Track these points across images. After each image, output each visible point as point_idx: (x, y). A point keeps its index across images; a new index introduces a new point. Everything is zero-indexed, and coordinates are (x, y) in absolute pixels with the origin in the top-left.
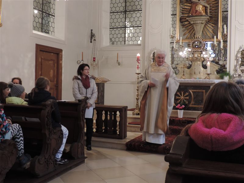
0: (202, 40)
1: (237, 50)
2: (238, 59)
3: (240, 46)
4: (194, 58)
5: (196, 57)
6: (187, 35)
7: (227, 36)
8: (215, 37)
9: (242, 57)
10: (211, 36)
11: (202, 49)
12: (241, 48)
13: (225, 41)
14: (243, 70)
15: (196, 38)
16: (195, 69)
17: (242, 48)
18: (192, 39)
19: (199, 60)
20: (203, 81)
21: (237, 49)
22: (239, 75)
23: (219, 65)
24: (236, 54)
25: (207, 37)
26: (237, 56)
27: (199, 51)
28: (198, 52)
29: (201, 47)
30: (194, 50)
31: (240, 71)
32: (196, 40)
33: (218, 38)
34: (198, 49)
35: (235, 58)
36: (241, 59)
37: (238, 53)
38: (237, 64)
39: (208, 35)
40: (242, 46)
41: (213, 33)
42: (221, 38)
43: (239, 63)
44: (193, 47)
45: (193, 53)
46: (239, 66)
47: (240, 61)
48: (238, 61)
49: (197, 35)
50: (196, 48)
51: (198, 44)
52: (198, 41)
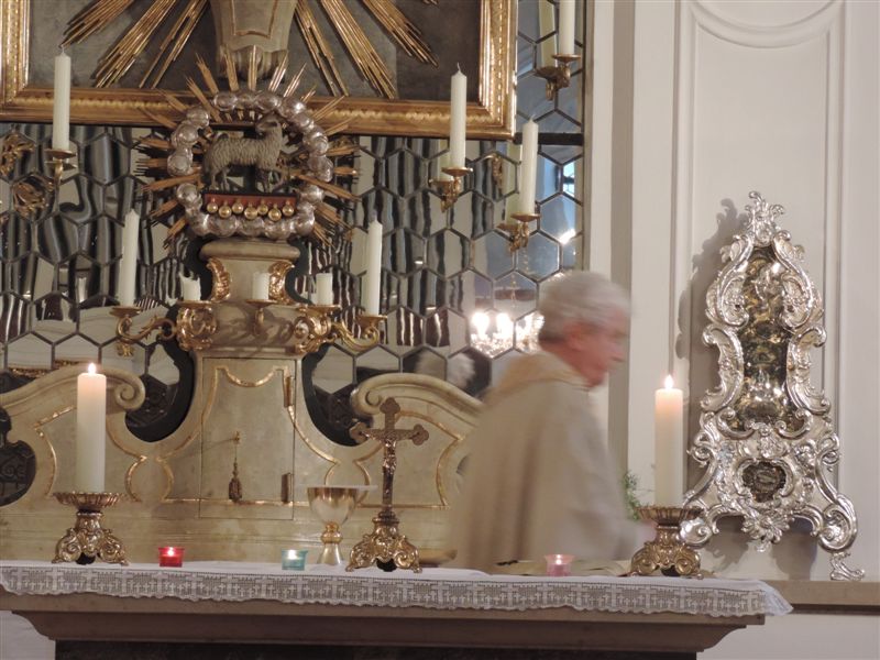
0: (311, 105)
1: (697, 250)
2: (714, 349)
3: (727, 203)
4: (231, 315)
5: (261, 304)
6: (111, 35)
9: (752, 319)
10: (393, 67)
11: (308, 208)
12: (733, 227)
14: (765, 463)
15: (242, 77)
16: (237, 440)
17: (756, 225)
18: (196, 91)
19: (280, 340)
20: (628, 592)
21: (699, 230)
22: (732, 523)
24: (682, 286)
25: (342, 77)
26: (695, 313)
27: (273, 239)
28: (269, 249)
29: (304, 195)
30: (219, 222)
31: (731, 472)
32: (237, 109)
33: (480, 104)
34: (271, 208)
35: (677, 332)
36: (743, 345)
37: (716, 276)
38: (710, 401)
39: (359, 61)
40: (749, 208)
41: (411, 42)
42: (507, 98)
43: (724, 386)
44: (202, 186)
45: (208, 248)
46: (724, 424)
47: (738, 367)
48: (718, 367)
49: (246, 51)
50: (239, 198)
51: (271, 152)
52: (265, 116)
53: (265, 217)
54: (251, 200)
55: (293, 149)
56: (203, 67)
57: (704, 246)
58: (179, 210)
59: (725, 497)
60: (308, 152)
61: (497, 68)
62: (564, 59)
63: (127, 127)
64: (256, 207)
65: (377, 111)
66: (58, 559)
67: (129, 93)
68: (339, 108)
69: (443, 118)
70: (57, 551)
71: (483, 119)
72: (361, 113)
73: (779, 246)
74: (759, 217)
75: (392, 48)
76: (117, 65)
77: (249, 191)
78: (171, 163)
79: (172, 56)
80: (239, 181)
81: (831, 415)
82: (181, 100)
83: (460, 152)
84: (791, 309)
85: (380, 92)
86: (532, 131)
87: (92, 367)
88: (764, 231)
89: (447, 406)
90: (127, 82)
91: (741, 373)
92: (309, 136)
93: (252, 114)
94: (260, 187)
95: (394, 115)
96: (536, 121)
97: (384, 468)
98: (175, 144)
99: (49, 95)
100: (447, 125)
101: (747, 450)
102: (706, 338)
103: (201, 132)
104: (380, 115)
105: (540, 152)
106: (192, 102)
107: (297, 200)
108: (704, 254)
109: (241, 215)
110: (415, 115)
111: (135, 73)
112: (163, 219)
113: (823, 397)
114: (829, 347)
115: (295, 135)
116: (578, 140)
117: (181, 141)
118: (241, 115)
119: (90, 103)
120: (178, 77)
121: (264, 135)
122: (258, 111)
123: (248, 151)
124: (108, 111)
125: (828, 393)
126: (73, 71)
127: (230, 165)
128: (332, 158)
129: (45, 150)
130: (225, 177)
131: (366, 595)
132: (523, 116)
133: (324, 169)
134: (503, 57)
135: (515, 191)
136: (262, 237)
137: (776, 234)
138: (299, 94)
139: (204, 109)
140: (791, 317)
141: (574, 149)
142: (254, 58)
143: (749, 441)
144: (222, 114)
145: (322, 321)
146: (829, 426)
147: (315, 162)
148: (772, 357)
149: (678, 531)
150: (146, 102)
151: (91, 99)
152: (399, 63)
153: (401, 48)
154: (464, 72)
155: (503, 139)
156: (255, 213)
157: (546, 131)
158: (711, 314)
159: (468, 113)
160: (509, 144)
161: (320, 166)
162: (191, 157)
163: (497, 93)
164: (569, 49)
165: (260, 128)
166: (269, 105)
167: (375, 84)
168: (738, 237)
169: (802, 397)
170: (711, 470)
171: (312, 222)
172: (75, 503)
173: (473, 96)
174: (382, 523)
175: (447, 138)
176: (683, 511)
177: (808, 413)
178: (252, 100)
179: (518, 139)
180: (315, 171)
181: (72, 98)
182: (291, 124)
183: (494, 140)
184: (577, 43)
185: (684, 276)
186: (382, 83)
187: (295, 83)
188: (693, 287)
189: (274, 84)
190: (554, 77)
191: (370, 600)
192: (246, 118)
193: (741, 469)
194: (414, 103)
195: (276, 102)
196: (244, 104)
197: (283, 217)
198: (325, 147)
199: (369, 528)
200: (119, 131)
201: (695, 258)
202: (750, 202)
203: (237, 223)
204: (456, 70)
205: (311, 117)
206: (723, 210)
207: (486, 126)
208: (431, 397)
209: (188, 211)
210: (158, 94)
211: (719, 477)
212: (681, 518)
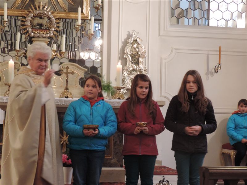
0: (52, 13)
1: (123, 40)
2: (126, 58)
7: (102, 7)
8: (80, 9)
9: (133, 53)
10: (67, 6)
11: (51, 32)
12: (129, 36)
13: (99, 20)
15: (39, 7)
17: (134, 36)
18: (31, 10)
21: (123, 37)
23: (86, 67)
24: (120, 47)
25: (58, 8)
26: (122, 52)
27: (45, 38)
29: (51, 29)
30: (35, 34)
31: (129, 81)
32: (38, 13)
33: (83, 13)
34: (44, 32)
35: (119, 55)
36: (131, 58)
37: (126, 45)
38: (125, 68)
39: (61, 5)
40: (133, 33)
41: (71, 2)
42: (88, 12)
43: (128, 65)
44: (32, 28)
45: (33, 39)
46: (128, 72)
47: (130, 62)
48: (127, 62)
49: (40, 3)
50: (39, 30)
51: (45, 21)
52: (43, 15)
53: (43, 33)
54: (41, 30)
55: (49, 21)
56: (32, 6)
57: (124, 40)
58: (28, 32)
59: (128, 85)
60: (51, 22)
61: (87, 7)
62: (99, 5)
63: (17, 17)
64: (42, 32)
65: (64, 14)
66: (5, 96)
67: (18, 10)
68: (57, 13)
69: (77, 16)
70: (5, 94)
71: (84, 16)
72: (61, 15)
73: (138, 40)
74: (134, 34)
75: (67, 3)
76: (16, 5)
77: (40, 29)
78: (26, 23)
79: (26, 4)
80: (38, 27)
81: (147, 71)
82: (28, 12)
83: (79, 22)
84: (140, 51)
85: (65, 11)
86: (93, 18)
87: (11, 60)
88: (135, 37)
89: (77, 68)
90: (17, 8)
91: (131, 63)
92: (52, 19)
93: (41, 14)
94: (42, 28)
95: (68, 15)
96: (94, 16)
97: (66, 80)
98: (27, 20)
99: (3, 10)
100: (77, 17)
101: (132, 77)
102: (125, 56)
103: (31, 18)
104: (65, 15)
105: (94, 22)
106: (30, 12)
107: (49, 30)
108: (124, 41)
109: (39, 33)
110: (71, 15)
111: (19, 6)
112: (24, 34)
113: (145, 67)
114: (147, 58)
115: (49, 18)
116: (101, 20)
117: (28, 19)
118: (39, 14)
119: (11, 12)
120: (27, 7)
121: (43, 18)
122: (42, 14)
123: (40, 21)
124: (14, 13)
125: (147, 66)
126: (8, 6)
127: (37, 24)
128: (56, 23)
129: (2, 20)
130: (36, 26)
131: (63, 103)
132: (91, 16)
133: (54, 25)
134: (88, 4)
135: (90, 29)
136: (43, 37)
137: (137, 38)
138: (50, 11)
139: (32, 13)
140: (140, 53)
141: (101, 22)
142: (41, 4)
143: (132, 75)
144: (36, 14)
145: (54, 53)
146: (147, 73)
147: (53, 23)
148: (137, 60)
149: (121, 91)
150: (21, 12)
151: (11, 11)
152: (68, 5)
153: (69, 2)
154: (81, 7)
155: (88, 20)
156: (42, 33)
157: (96, 18)
158: (125, 52)
159: (81, 15)
160: (89, 20)
161: (54, 24)
162: (30, 22)
163: (87, 11)
164: (100, 3)
165: (43, 17)
166: (44, 13)
167: (64, 9)
168: (130, 38)
169: (142, 68)
170: (125, 81)
171: (52, 34)
172: (8, 85)
173: (82, 12)
174: (66, 90)
175: (77, 19)
176: (122, 87)
177: (143, 70)
178: (41, 12)
179: (90, 20)
180: (53, 25)
181: (7, 11)
182: (48, 16)
183: (86, 20)
184: (101, 2)
185: (121, 45)
186: (65, 9)
187: (49, 9)
188: (122, 47)
189: (45, 9)
190: (97, 8)
191: (64, 104)
192: (40, 15)
193: (131, 81)
194: (71, 13)
195: (46, 12)
196: (40, 13)
197: (47, 33)
198: (55, 21)
199: (64, 90)
200: (16, 17)
201: (123, 42)
202: (133, 32)
203: (38, 35)
204: (79, 7)
205: (52, 15)
206: (128, 33)
207: (84, 17)
208: (74, 67)
209: (29, 32)
210: (24, 10)
211: (127, 82)
212: (121, 89)
